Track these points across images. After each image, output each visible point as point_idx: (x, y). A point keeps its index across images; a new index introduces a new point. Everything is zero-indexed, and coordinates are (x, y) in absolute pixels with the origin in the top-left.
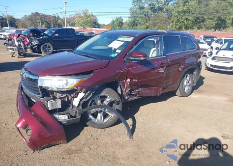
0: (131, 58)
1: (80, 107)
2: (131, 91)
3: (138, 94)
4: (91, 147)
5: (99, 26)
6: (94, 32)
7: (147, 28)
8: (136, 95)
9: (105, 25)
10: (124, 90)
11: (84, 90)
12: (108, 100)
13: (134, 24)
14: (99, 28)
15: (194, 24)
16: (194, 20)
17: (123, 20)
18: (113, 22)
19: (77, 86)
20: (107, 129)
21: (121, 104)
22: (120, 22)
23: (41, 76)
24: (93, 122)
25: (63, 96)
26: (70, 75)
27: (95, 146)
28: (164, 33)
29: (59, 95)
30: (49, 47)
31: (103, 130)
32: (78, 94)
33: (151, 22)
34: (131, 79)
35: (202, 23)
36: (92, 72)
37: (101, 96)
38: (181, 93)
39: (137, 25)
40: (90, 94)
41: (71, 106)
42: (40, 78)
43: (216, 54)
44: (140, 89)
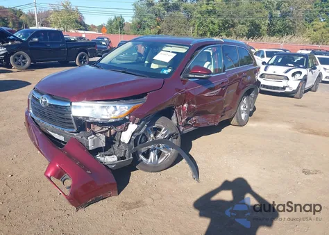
0: (190, 76)
1: (132, 144)
2: (187, 120)
3: (195, 123)
4: (153, 197)
5: (86, 28)
6: (84, 36)
7: (159, 32)
8: (192, 126)
9: (94, 27)
10: (180, 119)
11: (138, 119)
12: (163, 132)
13: (140, 26)
14: (87, 30)
15: (221, 30)
16: (221, 24)
17: (123, 21)
18: (110, 23)
19: (129, 114)
20: (163, 172)
21: (179, 137)
22: (120, 23)
23: (75, 101)
24: (145, 165)
25: (104, 129)
26: (118, 100)
27: (158, 196)
28: (221, 43)
29: (97, 129)
30: (24, 58)
31: (159, 173)
32: (127, 126)
33: (164, 24)
34: (189, 104)
35: (231, 29)
36: (145, 94)
37: (154, 128)
38: (238, 122)
39: (144, 29)
40: (143, 125)
41: (117, 143)
42: (73, 104)
43: (265, 70)
44: (196, 118)
